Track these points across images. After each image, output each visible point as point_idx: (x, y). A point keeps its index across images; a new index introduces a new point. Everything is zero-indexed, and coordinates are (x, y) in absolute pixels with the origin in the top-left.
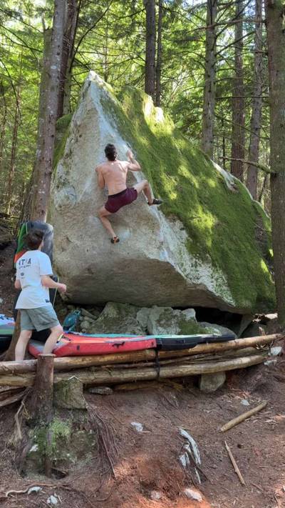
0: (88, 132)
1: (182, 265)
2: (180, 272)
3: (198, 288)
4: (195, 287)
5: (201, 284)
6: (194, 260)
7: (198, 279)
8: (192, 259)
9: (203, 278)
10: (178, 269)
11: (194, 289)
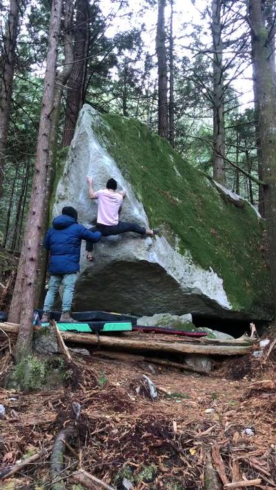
0: (81, 152)
1: (175, 269)
2: (172, 275)
3: (193, 292)
4: (190, 292)
5: (195, 288)
6: (187, 265)
7: (192, 283)
8: (185, 264)
9: (197, 282)
10: (170, 272)
11: (189, 294)
